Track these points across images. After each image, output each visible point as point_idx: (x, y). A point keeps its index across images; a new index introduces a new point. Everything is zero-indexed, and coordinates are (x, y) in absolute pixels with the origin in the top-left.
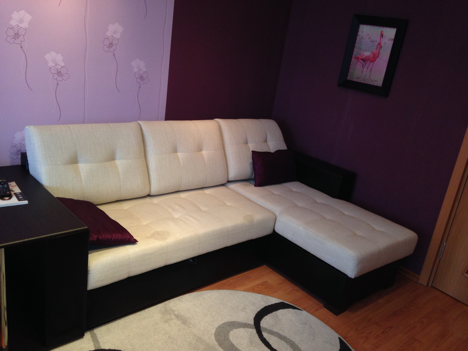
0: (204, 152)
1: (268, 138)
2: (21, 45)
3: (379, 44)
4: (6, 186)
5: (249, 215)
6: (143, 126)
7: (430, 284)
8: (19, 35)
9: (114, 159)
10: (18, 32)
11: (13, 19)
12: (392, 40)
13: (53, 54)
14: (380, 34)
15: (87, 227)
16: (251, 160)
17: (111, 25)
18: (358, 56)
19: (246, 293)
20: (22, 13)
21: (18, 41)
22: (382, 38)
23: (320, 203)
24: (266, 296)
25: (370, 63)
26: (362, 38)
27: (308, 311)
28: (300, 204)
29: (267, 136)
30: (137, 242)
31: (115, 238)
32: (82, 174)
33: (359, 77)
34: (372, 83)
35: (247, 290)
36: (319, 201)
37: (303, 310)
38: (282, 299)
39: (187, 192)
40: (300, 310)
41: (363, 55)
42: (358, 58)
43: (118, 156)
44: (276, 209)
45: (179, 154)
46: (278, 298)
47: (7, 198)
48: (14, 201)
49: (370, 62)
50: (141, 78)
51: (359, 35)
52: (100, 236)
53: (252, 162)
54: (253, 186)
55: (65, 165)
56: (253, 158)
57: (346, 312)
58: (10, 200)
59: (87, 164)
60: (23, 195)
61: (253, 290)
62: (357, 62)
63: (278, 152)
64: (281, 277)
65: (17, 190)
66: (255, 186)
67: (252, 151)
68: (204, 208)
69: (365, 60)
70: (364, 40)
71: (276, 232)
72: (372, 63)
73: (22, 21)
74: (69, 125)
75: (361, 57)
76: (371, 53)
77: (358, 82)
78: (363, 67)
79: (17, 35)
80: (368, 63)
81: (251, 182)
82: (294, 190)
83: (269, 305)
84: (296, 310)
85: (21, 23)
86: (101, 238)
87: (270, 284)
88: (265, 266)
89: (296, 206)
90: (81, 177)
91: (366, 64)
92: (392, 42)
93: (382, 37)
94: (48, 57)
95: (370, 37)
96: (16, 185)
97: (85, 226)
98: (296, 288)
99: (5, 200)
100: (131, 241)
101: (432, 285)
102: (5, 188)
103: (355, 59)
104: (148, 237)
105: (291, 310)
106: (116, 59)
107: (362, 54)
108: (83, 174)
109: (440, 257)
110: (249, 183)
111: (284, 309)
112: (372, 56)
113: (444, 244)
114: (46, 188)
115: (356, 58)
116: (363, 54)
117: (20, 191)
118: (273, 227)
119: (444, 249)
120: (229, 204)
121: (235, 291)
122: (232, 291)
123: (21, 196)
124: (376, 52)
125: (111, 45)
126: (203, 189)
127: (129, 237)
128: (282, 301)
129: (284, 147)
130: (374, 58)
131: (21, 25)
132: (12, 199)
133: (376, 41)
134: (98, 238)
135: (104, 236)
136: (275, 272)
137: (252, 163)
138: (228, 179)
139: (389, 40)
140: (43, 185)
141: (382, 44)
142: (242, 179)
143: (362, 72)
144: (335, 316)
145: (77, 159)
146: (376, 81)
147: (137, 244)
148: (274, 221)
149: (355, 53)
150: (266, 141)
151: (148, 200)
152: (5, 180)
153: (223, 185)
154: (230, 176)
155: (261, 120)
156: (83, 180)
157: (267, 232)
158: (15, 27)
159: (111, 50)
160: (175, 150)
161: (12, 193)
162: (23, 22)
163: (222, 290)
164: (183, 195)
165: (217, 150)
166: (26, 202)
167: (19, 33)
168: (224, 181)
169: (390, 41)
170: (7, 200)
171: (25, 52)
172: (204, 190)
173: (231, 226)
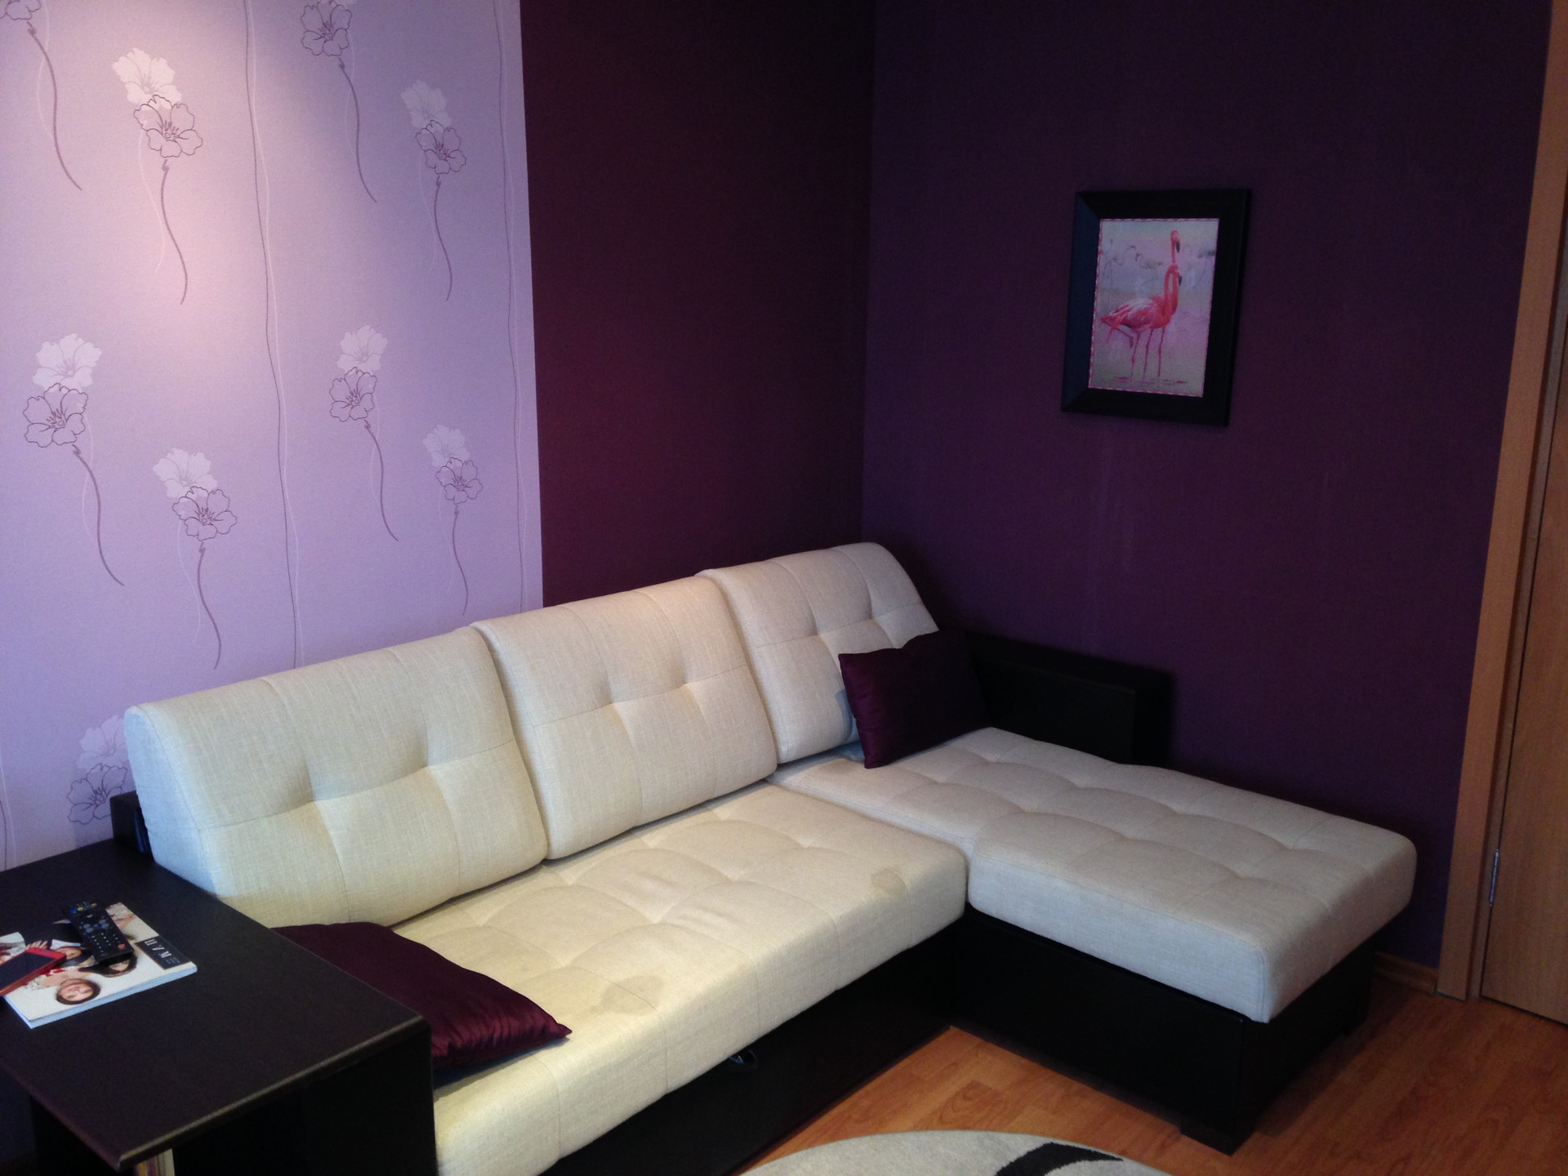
0: (695, 687)
1: (873, 605)
2: (73, 445)
3: (1172, 270)
4: (105, 926)
5: (886, 870)
6: (493, 638)
7: (1475, 992)
8: (67, 415)
9: (424, 765)
10: (61, 408)
11: (40, 367)
12: (1210, 254)
13: (179, 455)
14: (1170, 243)
15: (419, 1018)
16: (838, 685)
17: (347, 335)
18: (1111, 314)
19: (925, 1137)
20: (70, 343)
21: (64, 435)
22: (1178, 251)
23: (1087, 789)
24: (991, 1133)
25: (1152, 331)
26: (1115, 259)
27: (1139, 1159)
28: (1030, 803)
29: (870, 600)
30: (570, 1032)
31: (502, 1034)
32: (332, 833)
33: (1124, 378)
34: (1171, 391)
35: (924, 1125)
36: (1081, 780)
37: (1122, 1158)
38: (1042, 1134)
39: (660, 826)
40: (1113, 1159)
41: (1126, 309)
42: (1113, 319)
43: (434, 751)
44: (963, 833)
45: (618, 706)
46: (1032, 1132)
47: (121, 966)
48: (147, 974)
49: (1153, 328)
50: (459, 482)
51: (1102, 252)
52: (457, 1038)
53: (842, 691)
54: (861, 768)
55: (276, 814)
56: (846, 678)
57: (1256, 1135)
58: (133, 973)
59: (343, 797)
60: (170, 946)
61: (942, 1120)
62: (1111, 332)
63: (917, 643)
64: (1015, 1057)
65: (140, 930)
66: (870, 764)
67: (842, 657)
68: (733, 873)
69: (1134, 324)
70: (1121, 265)
71: (978, 911)
72: (1160, 329)
73: (70, 369)
74: (264, 678)
75: (1121, 315)
76: (1151, 301)
77: (1124, 393)
78: (1133, 346)
79: (59, 417)
80: (1149, 331)
81: (848, 753)
82: (991, 757)
83: (1011, 1163)
84: (1101, 1163)
85: (70, 376)
86: (459, 1043)
87: (991, 1089)
88: (953, 1030)
89: (1018, 811)
90: (331, 845)
91: (1142, 335)
92: (1213, 259)
93: (1178, 249)
94: (164, 469)
95: (1138, 255)
96: (132, 913)
97: (414, 1015)
98: (1076, 1086)
99: (116, 973)
100: (549, 1033)
101: (1483, 994)
102: (104, 931)
103: (1103, 324)
104: (593, 1010)
105: (1084, 1165)
106: (375, 439)
107: (1122, 308)
108: (337, 835)
109: (1490, 898)
110: (844, 760)
111: (1063, 1168)
112: (1154, 310)
113: (1495, 856)
114: (229, 903)
115: (1103, 321)
116: (1127, 306)
117: (155, 934)
118: (964, 893)
119: (1497, 872)
120: (806, 842)
121: (890, 1136)
122: (878, 1137)
123: (162, 951)
124: (1166, 296)
125: (355, 396)
126: (709, 807)
127: (541, 1022)
128: (1049, 1140)
129: (928, 626)
130: (1163, 313)
131: (69, 383)
132: (139, 966)
133: (1160, 264)
134: (451, 1047)
135: (466, 1036)
136: (990, 1046)
137: (845, 695)
138: (778, 758)
139: (1200, 257)
140: (215, 895)
141: (1181, 272)
142: (821, 750)
143: (1133, 360)
144: (1225, 1157)
145: (311, 787)
146: (1179, 382)
147: (568, 1040)
148: (963, 875)
149: (1098, 305)
150: (869, 615)
151: (545, 878)
152: (94, 905)
153: (764, 781)
154: (784, 749)
155: (839, 548)
156: (338, 851)
157: (947, 914)
158: (51, 390)
159: (358, 412)
160: (605, 698)
161: (132, 943)
162: (75, 372)
163: (846, 1141)
164: (652, 839)
165: (731, 672)
166: (188, 968)
167: (64, 408)
168: (768, 767)
169: (1204, 259)
170: (124, 971)
171: (90, 465)
172: (710, 810)
173: (841, 917)
